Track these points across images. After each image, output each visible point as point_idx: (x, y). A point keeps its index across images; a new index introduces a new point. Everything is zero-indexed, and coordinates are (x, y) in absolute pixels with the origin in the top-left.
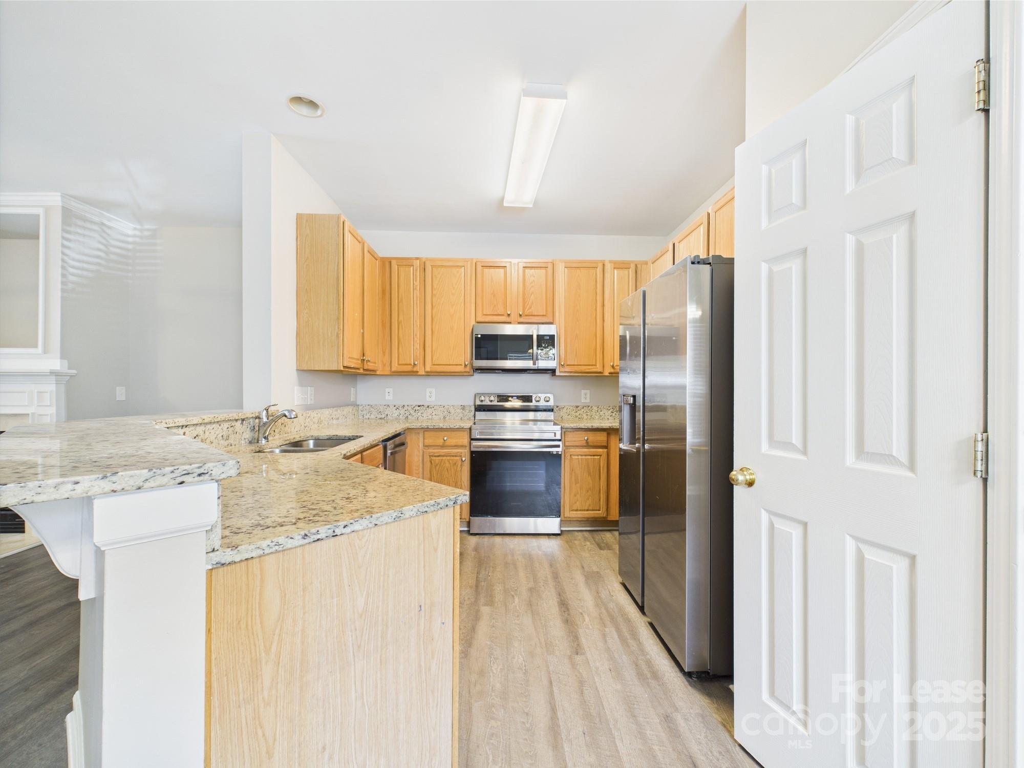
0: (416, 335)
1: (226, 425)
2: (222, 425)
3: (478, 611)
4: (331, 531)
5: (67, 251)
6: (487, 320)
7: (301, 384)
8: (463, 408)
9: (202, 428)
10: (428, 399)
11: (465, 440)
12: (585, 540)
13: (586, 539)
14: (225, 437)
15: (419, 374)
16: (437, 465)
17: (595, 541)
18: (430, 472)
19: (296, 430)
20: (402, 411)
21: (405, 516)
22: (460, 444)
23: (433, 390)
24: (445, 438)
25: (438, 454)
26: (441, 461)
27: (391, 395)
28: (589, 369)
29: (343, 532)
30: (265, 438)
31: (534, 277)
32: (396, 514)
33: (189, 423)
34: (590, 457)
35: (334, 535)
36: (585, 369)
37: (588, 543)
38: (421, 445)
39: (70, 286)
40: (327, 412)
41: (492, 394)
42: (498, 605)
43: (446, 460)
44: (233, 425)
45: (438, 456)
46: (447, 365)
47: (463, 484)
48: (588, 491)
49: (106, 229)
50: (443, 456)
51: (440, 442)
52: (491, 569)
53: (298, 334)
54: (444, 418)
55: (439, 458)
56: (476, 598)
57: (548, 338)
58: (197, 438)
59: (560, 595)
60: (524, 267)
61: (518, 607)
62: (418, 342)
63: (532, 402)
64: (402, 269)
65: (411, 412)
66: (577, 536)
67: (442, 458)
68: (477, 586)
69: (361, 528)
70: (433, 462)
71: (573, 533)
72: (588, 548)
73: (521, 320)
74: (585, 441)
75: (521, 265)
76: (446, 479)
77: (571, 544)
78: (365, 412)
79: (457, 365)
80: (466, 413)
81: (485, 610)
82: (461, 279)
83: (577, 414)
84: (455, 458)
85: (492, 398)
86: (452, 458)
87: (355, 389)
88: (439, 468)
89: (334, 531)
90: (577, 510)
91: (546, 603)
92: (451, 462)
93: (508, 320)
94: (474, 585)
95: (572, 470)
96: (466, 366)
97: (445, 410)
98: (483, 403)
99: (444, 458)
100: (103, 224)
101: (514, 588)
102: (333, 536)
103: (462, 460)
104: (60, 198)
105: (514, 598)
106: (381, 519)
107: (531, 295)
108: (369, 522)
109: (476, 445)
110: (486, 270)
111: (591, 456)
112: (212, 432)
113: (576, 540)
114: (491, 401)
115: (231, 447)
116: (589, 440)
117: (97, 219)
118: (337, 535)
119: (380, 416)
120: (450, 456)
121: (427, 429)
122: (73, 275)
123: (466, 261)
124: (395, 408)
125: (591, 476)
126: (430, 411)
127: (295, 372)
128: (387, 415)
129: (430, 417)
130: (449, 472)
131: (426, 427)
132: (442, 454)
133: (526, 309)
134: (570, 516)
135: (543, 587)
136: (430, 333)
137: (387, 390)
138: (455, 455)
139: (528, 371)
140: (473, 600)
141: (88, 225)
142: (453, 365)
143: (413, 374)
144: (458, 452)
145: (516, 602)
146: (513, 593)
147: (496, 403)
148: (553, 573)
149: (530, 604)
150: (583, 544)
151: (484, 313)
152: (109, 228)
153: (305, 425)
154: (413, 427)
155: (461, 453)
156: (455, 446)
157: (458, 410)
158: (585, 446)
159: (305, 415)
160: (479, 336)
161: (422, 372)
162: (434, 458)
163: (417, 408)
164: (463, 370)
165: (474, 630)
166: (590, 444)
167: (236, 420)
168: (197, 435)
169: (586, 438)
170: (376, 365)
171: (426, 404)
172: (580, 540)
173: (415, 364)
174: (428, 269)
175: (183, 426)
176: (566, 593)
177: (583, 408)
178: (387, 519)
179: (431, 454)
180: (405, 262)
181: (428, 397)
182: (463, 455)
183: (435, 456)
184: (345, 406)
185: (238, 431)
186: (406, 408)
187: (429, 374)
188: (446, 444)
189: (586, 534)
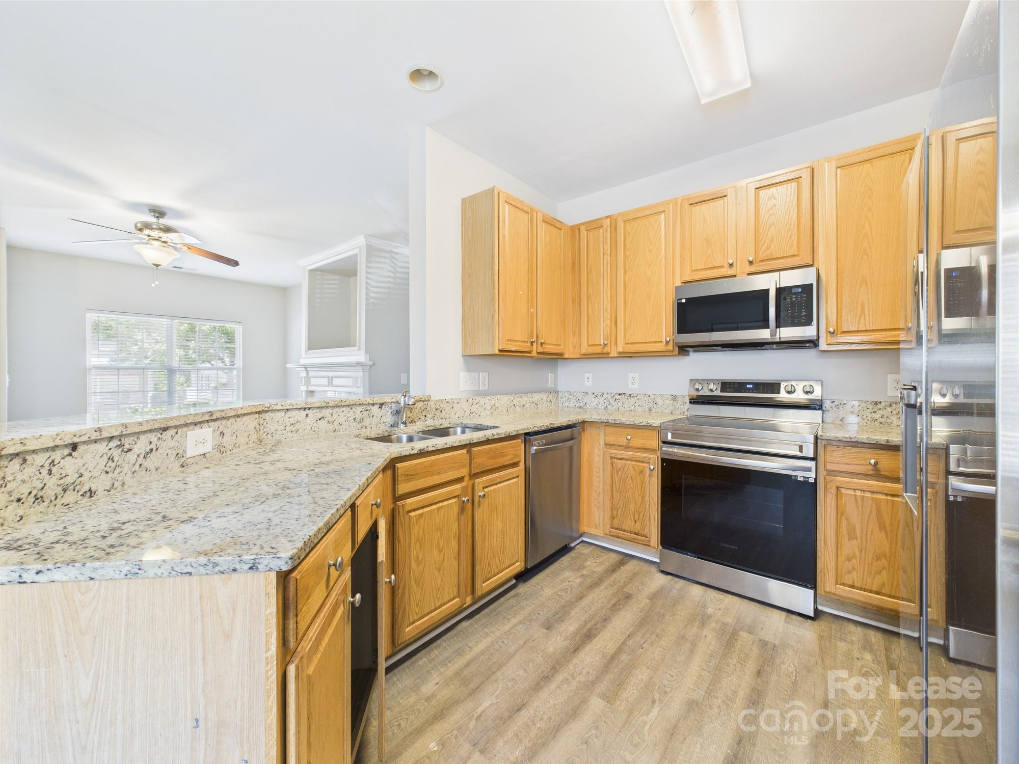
0: (606, 309)
1: (360, 409)
2: (354, 409)
3: (585, 701)
4: (15, 576)
5: (369, 276)
6: (697, 278)
7: (469, 369)
8: (674, 398)
9: (330, 410)
10: (631, 386)
11: (654, 443)
12: (864, 648)
13: (867, 646)
14: (358, 420)
15: (611, 356)
16: (620, 469)
17: (887, 657)
18: (612, 477)
19: (457, 415)
20: (601, 400)
21: (146, 574)
22: (648, 446)
23: (637, 375)
24: (629, 437)
25: (620, 457)
26: (625, 466)
27: (590, 379)
28: (894, 336)
29: (35, 580)
30: (403, 423)
31: (775, 199)
32: (127, 568)
33: (312, 406)
34: (884, 497)
35: (21, 581)
36: (884, 338)
37: (868, 657)
38: (602, 443)
39: (372, 300)
40: (504, 400)
41: (713, 381)
42: (620, 705)
43: (630, 466)
44: (369, 409)
45: (621, 459)
46: (644, 343)
47: (651, 500)
48: (878, 558)
49: (394, 255)
50: (627, 460)
51: (623, 441)
52: (654, 637)
53: (463, 319)
54: (650, 410)
55: (622, 461)
56: (597, 677)
57: (800, 290)
58: (322, 419)
59: (739, 742)
60: (756, 189)
61: (646, 728)
62: (609, 317)
63: (779, 392)
64: (591, 234)
65: (611, 401)
66: (850, 632)
67: (625, 462)
68: (613, 658)
69: (65, 578)
70: (614, 465)
71: (845, 623)
72: (862, 666)
73: (753, 269)
74: (870, 467)
75: (752, 187)
76: (630, 490)
77: (828, 644)
78: (564, 399)
79: (656, 342)
80: (677, 406)
81: (596, 704)
82: (660, 231)
83: (877, 416)
84: (642, 464)
85: (711, 386)
86: (638, 464)
87: (553, 375)
88: (622, 475)
89: (20, 576)
90: (852, 586)
91: (702, 747)
92: (636, 468)
93: (731, 272)
94: (610, 654)
95: (840, 513)
96: (667, 343)
97: (651, 401)
98: (701, 393)
99: (628, 462)
100: (392, 252)
101: (665, 686)
102: (20, 583)
103: (650, 468)
104: (364, 239)
105: (653, 707)
106: (101, 572)
107: (770, 228)
108: (78, 572)
109: (667, 451)
110: (696, 208)
111: (887, 495)
112: (341, 414)
113: (841, 639)
114: (711, 390)
115: (365, 430)
116: (879, 466)
117: (389, 249)
118: (24, 582)
119: (578, 405)
120: (636, 461)
121: (607, 424)
122: (373, 292)
123: (667, 203)
124: (594, 396)
125: (886, 532)
126: (632, 400)
127: (461, 358)
128: (586, 404)
129: (633, 408)
130: (635, 481)
131: (606, 421)
132: (626, 457)
133: (762, 251)
134: (837, 593)
135: (716, 710)
136: (623, 305)
137: (587, 375)
138: (641, 460)
139: (767, 346)
140: (591, 678)
141: (383, 254)
142: (650, 342)
143: (603, 356)
144: (645, 457)
145: (650, 716)
146: (657, 696)
147: (718, 393)
148: (754, 689)
149: (672, 734)
150: (856, 654)
151: (693, 269)
152: (397, 253)
153: (472, 411)
154: (591, 420)
155: (650, 459)
156: (642, 449)
157: (667, 402)
158: (871, 475)
159: (470, 400)
160: (684, 301)
161: (614, 354)
162: (616, 461)
163: (617, 397)
164: (664, 349)
165: (556, 733)
166: (882, 473)
167: (373, 405)
168: (323, 417)
169: (873, 461)
170: (561, 347)
171: (628, 393)
172: (852, 642)
173: (605, 345)
174: (621, 225)
175: (305, 408)
176: (754, 745)
177: (891, 405)
178: (111, 572)
179: (613, 455)
180: (594, 225)
181: (630, 383)
182: (651, 461)
183: (617, 459)
184: (535, 392)
185: (375, 415)
186: (605, 396)
187: (626, 356)
188: (631, 445)
189: (874, 636)
